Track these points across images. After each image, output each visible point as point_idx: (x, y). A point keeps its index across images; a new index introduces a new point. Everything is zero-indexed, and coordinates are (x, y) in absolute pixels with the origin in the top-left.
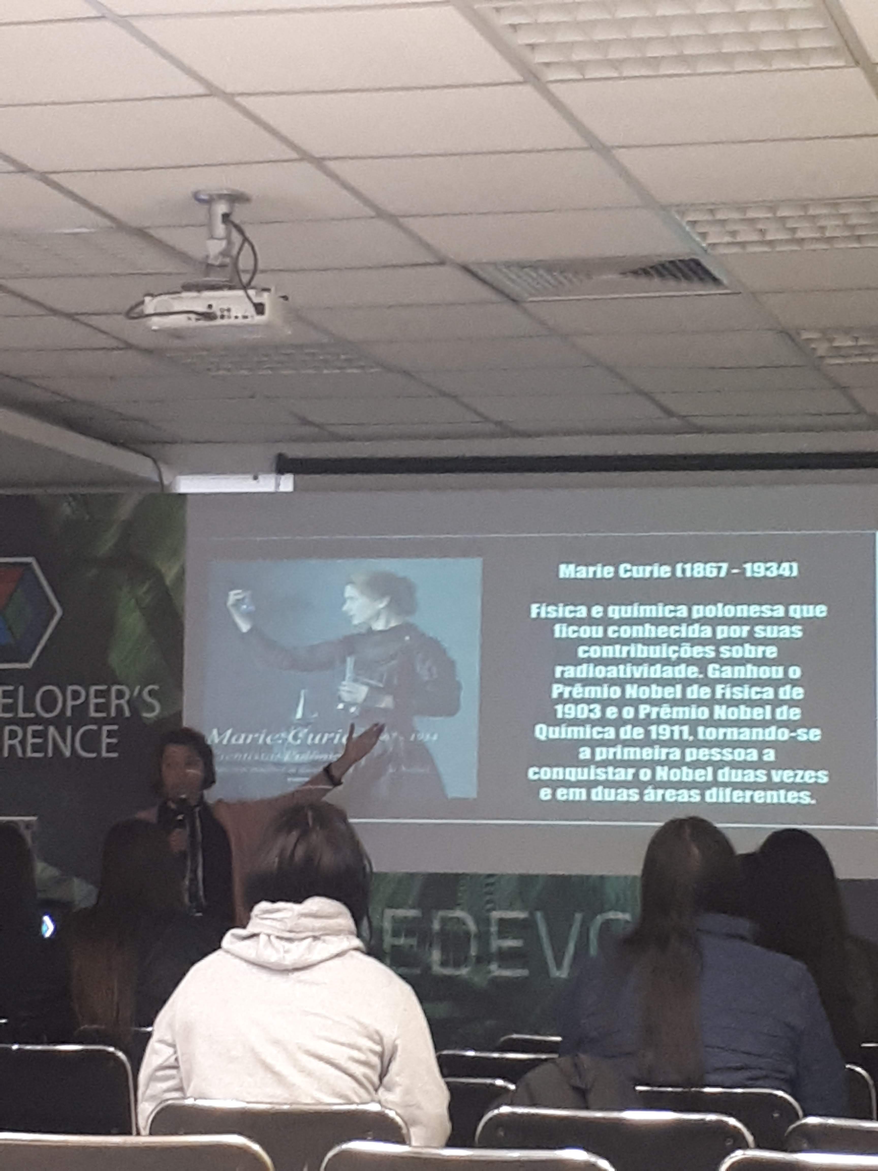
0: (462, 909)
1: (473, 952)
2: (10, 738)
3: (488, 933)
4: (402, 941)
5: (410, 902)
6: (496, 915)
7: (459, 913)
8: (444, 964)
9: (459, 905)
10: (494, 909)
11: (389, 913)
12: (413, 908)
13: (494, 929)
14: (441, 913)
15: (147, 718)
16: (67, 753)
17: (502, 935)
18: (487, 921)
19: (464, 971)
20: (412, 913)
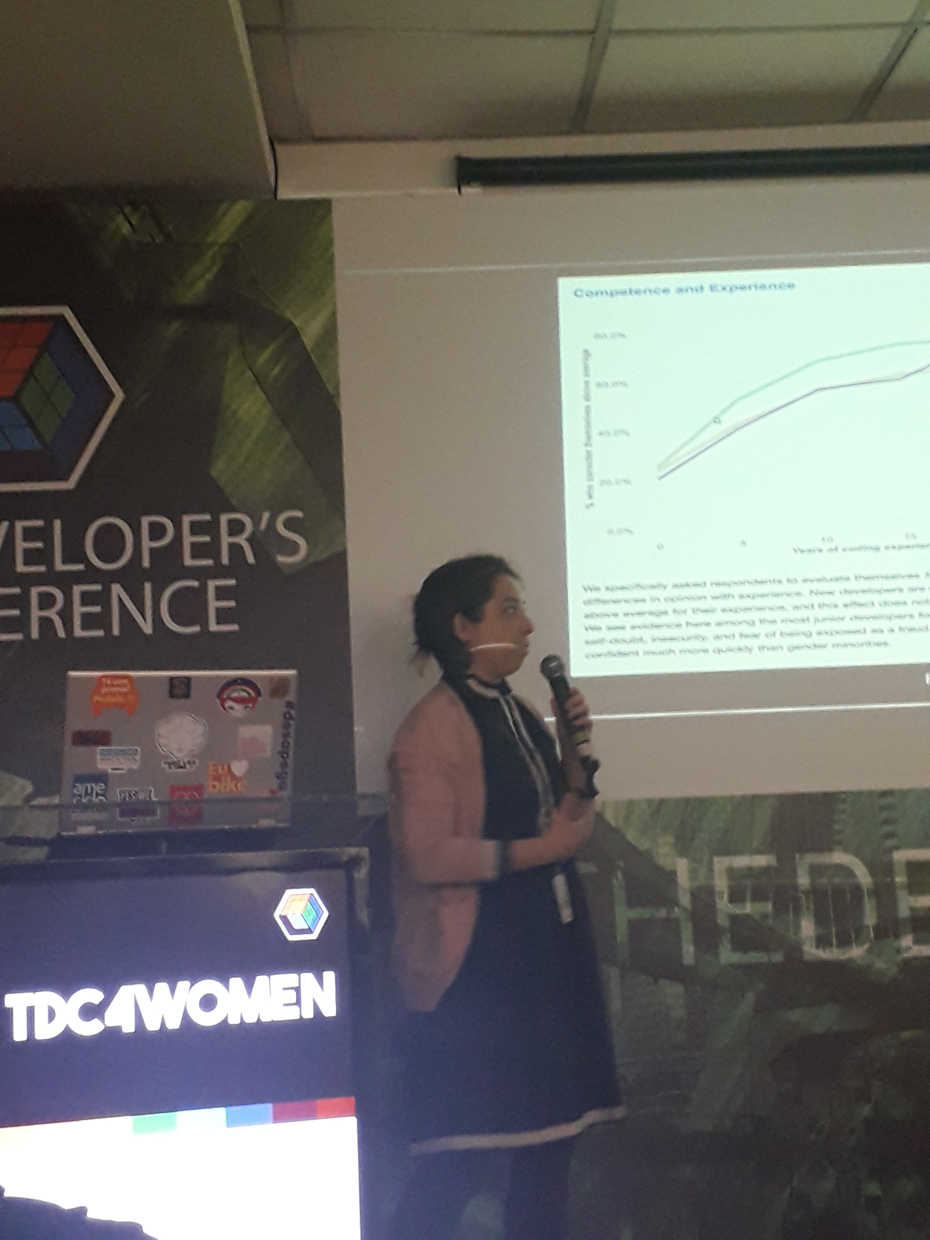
0: (846, 850)
1: (870, 919)
2: (41, 608)
3: (891, 887)
4: (748, 908)
5: (755, 844)
6: (901, 856)
7: (839, 857)
8: (822, 941)
9: (839, 843)
10: (898, 848)
11: (721, 863)
12: (760, 852)
13: (900, 879)
14: (811, 858)
15: (285, 564)
16: (147, 628)
17: (914, 888)
18: (889, 869)
19: (857, 952)
20: (761, 861)
